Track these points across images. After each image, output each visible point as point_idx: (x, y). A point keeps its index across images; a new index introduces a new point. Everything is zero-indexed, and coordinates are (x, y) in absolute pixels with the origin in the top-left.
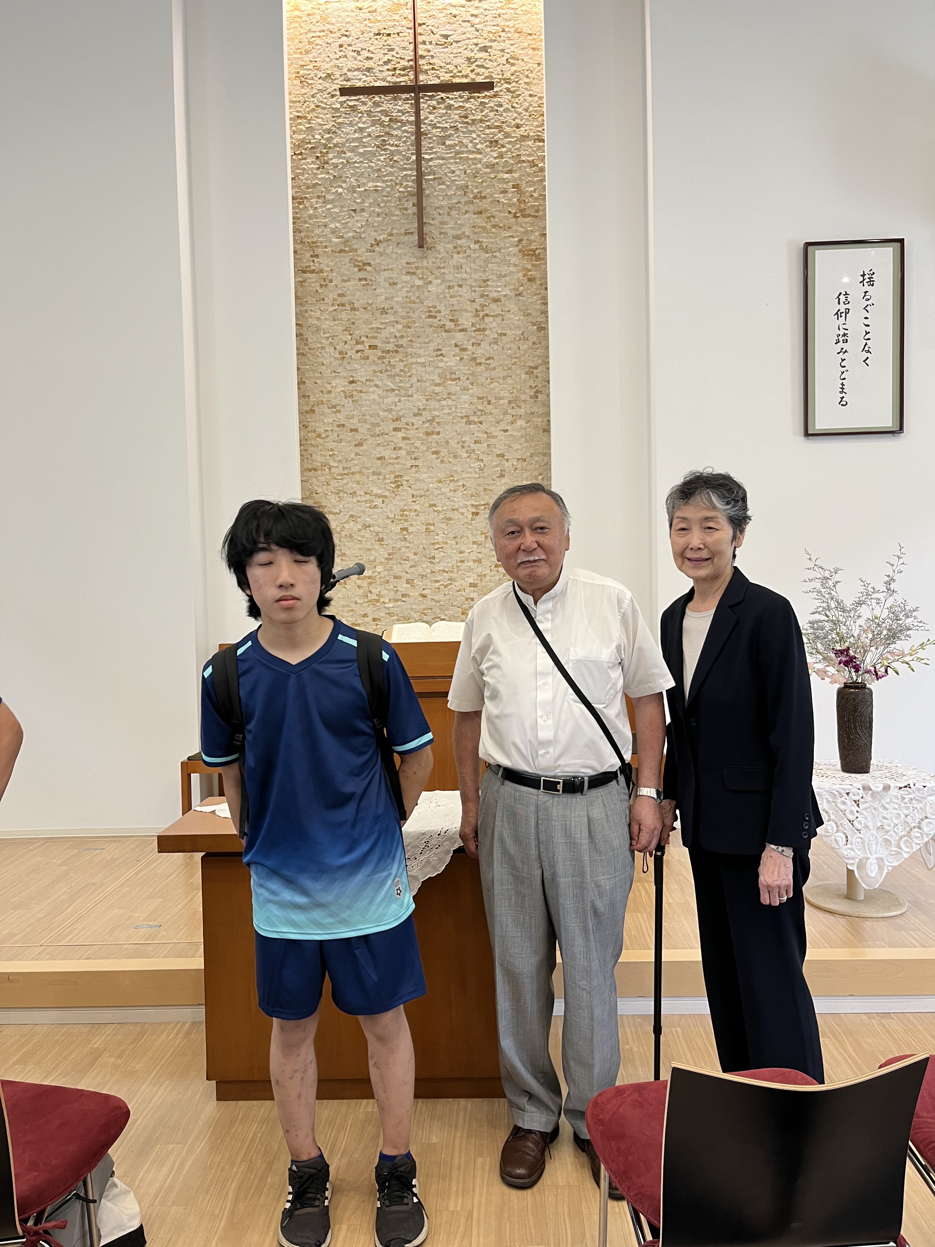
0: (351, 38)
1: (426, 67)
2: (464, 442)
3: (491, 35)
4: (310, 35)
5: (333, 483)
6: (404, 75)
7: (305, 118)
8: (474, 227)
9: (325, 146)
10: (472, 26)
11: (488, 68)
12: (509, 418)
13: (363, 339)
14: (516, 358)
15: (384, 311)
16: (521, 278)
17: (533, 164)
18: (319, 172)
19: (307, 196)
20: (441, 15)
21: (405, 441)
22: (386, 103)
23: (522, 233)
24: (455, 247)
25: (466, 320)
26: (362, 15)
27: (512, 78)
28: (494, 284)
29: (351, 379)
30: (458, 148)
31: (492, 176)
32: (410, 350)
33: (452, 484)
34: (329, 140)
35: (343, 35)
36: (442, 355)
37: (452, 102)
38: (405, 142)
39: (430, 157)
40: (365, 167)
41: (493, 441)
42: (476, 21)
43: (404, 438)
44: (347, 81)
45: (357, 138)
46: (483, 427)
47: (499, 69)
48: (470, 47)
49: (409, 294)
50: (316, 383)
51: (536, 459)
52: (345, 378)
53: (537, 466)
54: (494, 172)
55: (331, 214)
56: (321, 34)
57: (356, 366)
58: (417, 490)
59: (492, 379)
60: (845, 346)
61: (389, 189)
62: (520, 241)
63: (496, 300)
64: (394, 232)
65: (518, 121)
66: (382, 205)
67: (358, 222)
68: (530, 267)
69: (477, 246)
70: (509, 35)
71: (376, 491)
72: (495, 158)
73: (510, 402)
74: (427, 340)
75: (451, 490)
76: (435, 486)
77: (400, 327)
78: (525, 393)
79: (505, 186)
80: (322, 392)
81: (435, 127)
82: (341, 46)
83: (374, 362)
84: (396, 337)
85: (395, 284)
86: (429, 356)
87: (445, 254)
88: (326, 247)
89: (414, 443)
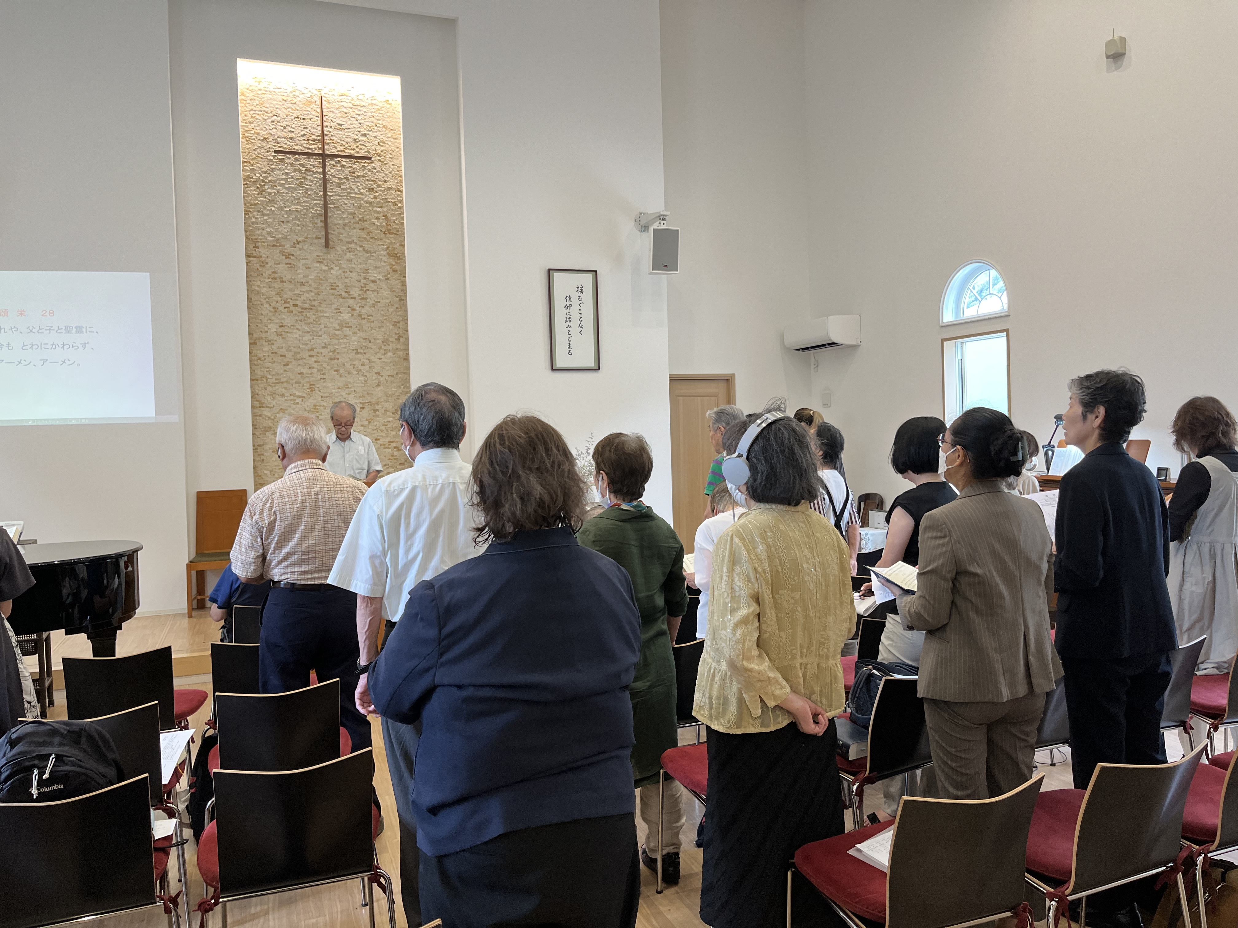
0: (279, 118)
1: (328, 141)
2: (354, 365)
3: (368, 128)
4: (252, 112)
5: (269, 389)
6: (313, 144)
7: (249, 162)
8: (359, 237)
9: (263, 181)
10: (357, 120)
11: (366, 146)
12: (382, 351)
13: (288, 300)
14: (386, 316)
15: (302, 284)
16: (389, 269)
17: (395, 204)
18: (259, 196)
19: (251, 210)
20: (337, 112)
21: (316, 364)
22: (303, 160)
23: (388, 243)
24: (348, 249)
25: (355, 292)
26: (286, 105)
27: (382, 153)
28: (372, 272)
29: (281, 324)
30: (349, 190)
31: (370, 208)
32: (319, 308)
33: (347, 390)
34: (266, 178)
35: (274, 115)
36: (340, 312)
37: (345, 163)
38: (315, 184)
39: (331, 194)
40: (290, 196)
41: (373, 364)
42: (359, 118)
43: (316, 362)
44: (277, 143)
45: (284, 179)
46: (367, 356)
47: (373, 147)
48: (356, 133)
49: (319, 275)
50: (257, 326)
51: (400, 376)
52: (277, 323)
53: (401, 380)
54: (371, 206)
55: (267, 223)
56: (260, 113)
57: (284, 316)
58: (324, 393)
59: (371, 328)
60: (570, 324)
61: (305, 211)
62: (388, 248)
63: (373, 282)
64: (309, 236)
65: (386, 179)
66: (301, 220)
67: (285, 229)
68: (394, 263)
69: (361, 249)
70: (379, 129)
71: (297, 393)
72: (372, 198)
73: (383, 342)
74: (331, 303)
75: (346, 394)
76: (336, 391)
77: (313, 294)
78: (392, 337)
79: (378, 215)
80: (261, 332)
81: (334, 176)
82: (273, 122)
83: (296, 314)
84: (310, 300)
85: (309, 268)
86: (332, 312)
87: (341, 252)
88: (264, 242)
89: (322, 365)
